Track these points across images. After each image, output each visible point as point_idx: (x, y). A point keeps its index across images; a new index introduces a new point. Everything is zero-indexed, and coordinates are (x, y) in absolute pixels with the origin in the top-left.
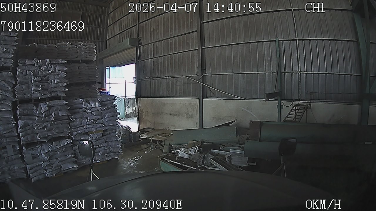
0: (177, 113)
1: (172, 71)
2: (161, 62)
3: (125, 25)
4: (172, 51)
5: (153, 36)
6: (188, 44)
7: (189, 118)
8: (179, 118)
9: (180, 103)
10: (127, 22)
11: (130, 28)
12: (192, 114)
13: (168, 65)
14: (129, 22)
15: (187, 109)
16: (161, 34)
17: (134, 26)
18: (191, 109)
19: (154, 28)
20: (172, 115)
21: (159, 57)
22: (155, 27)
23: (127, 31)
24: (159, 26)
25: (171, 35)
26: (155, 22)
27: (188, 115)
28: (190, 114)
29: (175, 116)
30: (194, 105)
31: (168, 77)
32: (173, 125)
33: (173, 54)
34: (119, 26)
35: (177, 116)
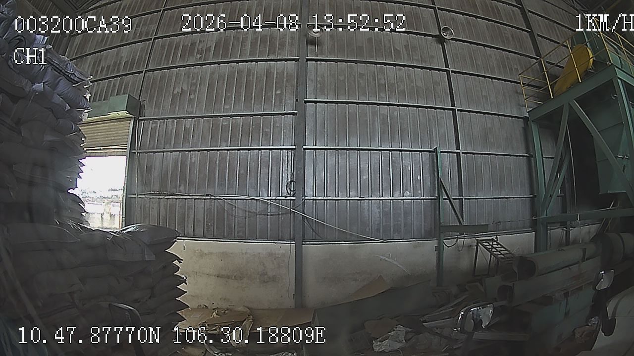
0: (235, 274)
1: (221, 185)
2: (195, 163)
3: (108, 67)
4: (225, 144)
5: (178, 103)
6: (266, 134)
7: (267, 282)
8: (242, 283)
9: (244, 252)
10: (115, 63)
11: (119, 76)
12: (274, 274)
13: (212, 171)
14: (120, 63)
15: (264, 264)
16: (199, 102)
17: (132, 74)
18: (273, 263)
19: (185, 88)
20: (220, 277)
21: (190, 151)
22: (188, 87)
23: (110, 82)
24: (196, 87)
25: (225, 110)
26: (189, 77)
27: (266, 276)
28: (270, 274)
29: (230, 280)
30: (279, 256)
31: (211, 196)
32: (225, 299)
33: (228, 150)
34: (91, 67)
35: (236, 279)
